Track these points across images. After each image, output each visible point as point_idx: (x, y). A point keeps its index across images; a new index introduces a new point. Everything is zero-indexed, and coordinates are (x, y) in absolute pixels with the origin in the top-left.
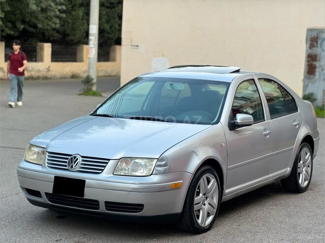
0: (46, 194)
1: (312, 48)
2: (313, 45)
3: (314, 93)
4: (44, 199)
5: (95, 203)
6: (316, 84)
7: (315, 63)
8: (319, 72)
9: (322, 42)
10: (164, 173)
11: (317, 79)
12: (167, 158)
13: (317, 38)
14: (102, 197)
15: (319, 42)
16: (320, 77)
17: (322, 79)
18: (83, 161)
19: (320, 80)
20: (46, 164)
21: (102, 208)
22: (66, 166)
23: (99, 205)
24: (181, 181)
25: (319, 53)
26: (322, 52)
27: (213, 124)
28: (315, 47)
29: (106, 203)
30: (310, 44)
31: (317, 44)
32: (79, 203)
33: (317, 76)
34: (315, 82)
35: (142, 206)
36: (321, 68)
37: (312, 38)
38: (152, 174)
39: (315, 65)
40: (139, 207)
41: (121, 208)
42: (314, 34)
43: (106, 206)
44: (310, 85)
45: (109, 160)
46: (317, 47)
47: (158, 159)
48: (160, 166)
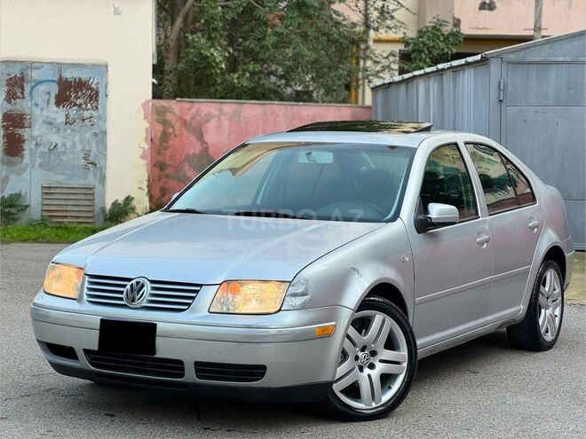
0: (87, 352)
1: (13, 101)
2: (15, 94)
3: (23, 193)
4: (83, 362)
5: (176, 366)
6: (26, 175)
7: (20, 131)
8: (31, 150)
9: (32, 88)
10: (302, 307)
11: (27, 165)
12: (307, 281)
13: (22, 79)
14: (189, 355)
15: (27, 88)
16: (33, 159)
17: (37, 165)
18: (153, 288)
19: (34, 167)
20: (85, 297)
21: (190, 375)
22: (121, 299)
23: (183, 369)
24: (333, 323)
25: (27, 111)
26: (34, 108)
27: (387, 222)
28: (19, 98)
29: (197, 364)
30: (8, 93)
31: (22, 93)
32: (148, 365)
33: (27, 159)
34: (23, 170)
35: (264, 368)
36: (34, 142)
37: (11, 79)
38: (280, 310)
39: (21, 136)
40: (258, 371)
41: (224, 373)
42: (16, 72)
43: (197, 371)
44: (13, 176)
45: (201, 286)
46: (24, 98)
47: (290, 282)
48: (294, 295)
